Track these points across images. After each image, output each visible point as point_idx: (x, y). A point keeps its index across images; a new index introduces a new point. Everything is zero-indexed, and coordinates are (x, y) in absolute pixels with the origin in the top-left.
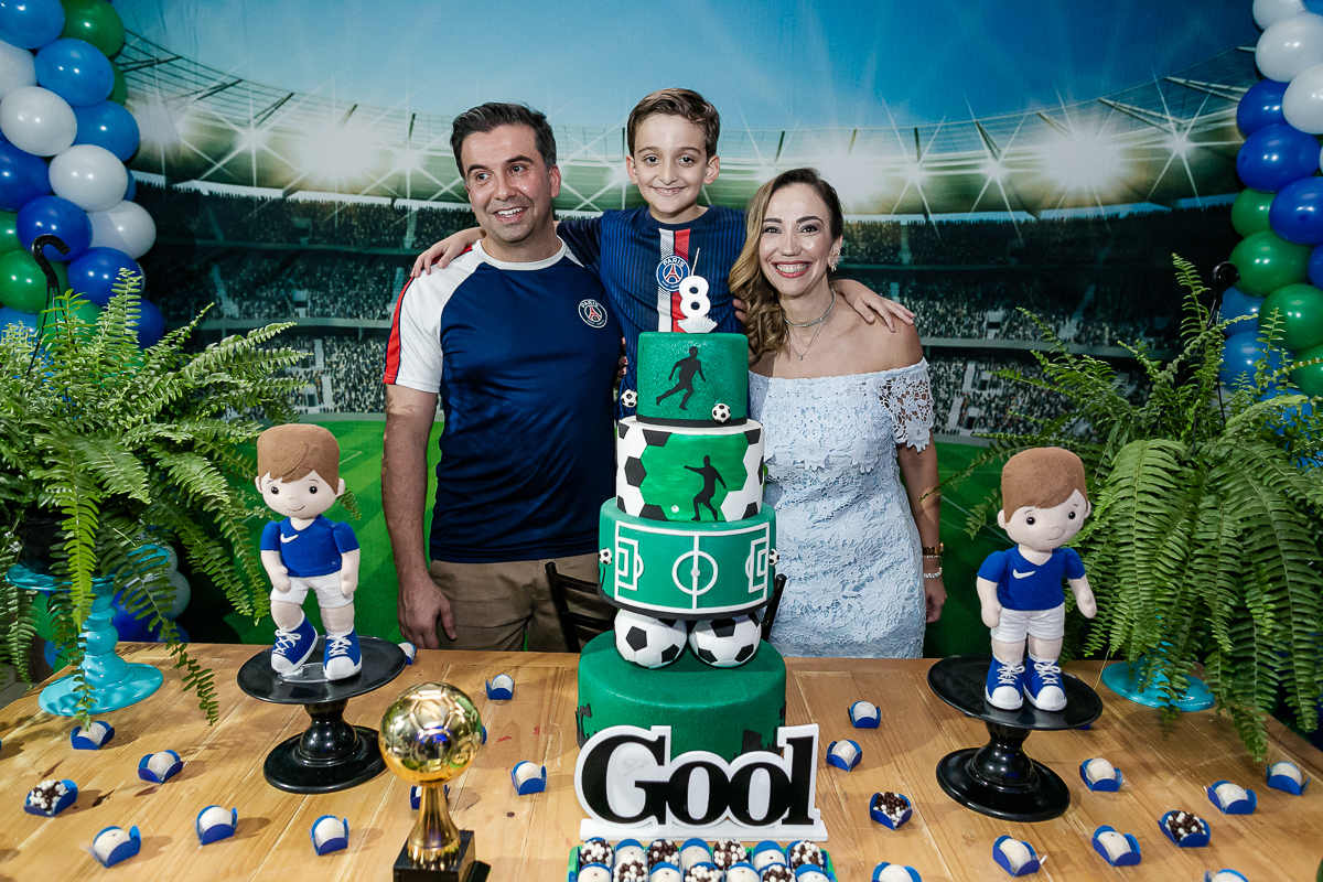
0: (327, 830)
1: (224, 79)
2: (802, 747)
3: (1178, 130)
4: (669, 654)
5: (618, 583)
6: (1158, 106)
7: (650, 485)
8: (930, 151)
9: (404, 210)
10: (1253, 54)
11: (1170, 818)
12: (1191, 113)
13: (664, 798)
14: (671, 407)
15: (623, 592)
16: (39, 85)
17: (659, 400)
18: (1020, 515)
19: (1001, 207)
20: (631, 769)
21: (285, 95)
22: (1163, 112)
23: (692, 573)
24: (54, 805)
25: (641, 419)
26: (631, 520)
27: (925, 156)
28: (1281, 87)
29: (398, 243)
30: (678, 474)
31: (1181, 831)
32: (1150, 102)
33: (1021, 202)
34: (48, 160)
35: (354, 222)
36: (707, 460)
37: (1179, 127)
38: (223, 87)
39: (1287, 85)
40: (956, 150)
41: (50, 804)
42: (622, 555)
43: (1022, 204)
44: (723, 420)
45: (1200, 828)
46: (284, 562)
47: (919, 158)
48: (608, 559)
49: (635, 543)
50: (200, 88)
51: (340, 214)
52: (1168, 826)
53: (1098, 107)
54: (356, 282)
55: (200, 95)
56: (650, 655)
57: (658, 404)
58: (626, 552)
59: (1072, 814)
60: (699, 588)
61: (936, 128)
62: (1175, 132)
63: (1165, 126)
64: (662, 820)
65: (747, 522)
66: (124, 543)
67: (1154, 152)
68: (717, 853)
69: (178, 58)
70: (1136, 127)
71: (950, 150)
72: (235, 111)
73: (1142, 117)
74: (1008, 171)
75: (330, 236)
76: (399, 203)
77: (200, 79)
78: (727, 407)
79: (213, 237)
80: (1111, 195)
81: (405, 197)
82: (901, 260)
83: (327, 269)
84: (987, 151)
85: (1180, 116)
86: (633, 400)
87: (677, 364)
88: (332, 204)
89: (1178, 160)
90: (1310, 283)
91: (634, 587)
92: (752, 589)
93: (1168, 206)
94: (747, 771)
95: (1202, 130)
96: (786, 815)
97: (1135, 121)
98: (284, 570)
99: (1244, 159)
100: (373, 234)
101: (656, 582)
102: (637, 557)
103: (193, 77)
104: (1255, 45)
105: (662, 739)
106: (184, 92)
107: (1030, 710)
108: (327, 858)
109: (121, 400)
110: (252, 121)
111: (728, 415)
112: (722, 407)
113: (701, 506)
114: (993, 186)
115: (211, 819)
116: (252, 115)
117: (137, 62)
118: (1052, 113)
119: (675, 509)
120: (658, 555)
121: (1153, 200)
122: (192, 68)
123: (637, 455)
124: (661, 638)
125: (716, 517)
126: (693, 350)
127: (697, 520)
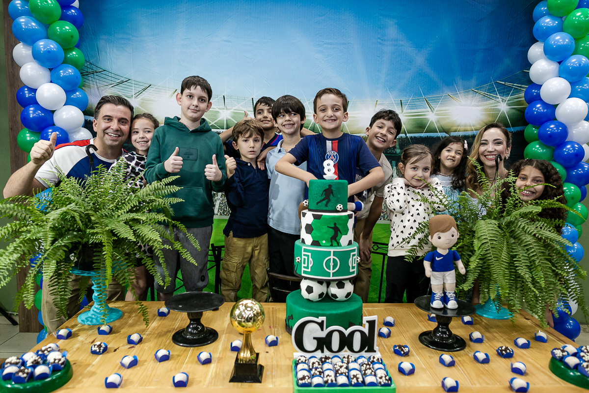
0: (204, 356)
1: (122, 79)
2: (372, 324)
3: (502, 101)
4: (321, 295)
5: (303, 269)
6: (494, 92)
7: (315, 233)
8: (407, 109)
10: (529, 72)
11: (500, 349)
12: (507, 95)
13: (323, 343)
14: (322, 206)
15: (305, 272)
16: (51, 82)
17: (317, 203)
18: (436, 236)
19: (435, 131)
20: (312, 332)
21: (148, 86)
22: (497, 94)
23: (331, 264)
24: (101, 351)
25: (310, 210)
26: (308, 246)
27: (404, 111)
28: (539, 87)
30: (325, 229)
31: (504, 352)
32: (491, 90)
33: (443, 129)
34: (53, 112)
36: (335, 224)
38: (122, 82)
39: (541, 86)
40: (417, 108)
41: (100, 350)
42: (305, 259)
43: (443, 130)
44: (340, 210)
45: (510, 351)
47: (402, 112)
48: (299, 261)
49: (310, 254)
50: (113, 82)
52: (499, 351)
53: (471, 92)
55: (112, 85)
56: (314, 296)
57: (317, 204)
58: (306, 258)
59: (466, 349)
60: (333, 270)
61: (409, 100)
62: (501, 102)
63: (497, 100)
64: (323, 352)
65: (349, 246)
66: (118, 258)
67: (494, 110)
68: (344, 359)
69: (104, 71)
70: (486, 100)
71: (414, 109)
72: (126, 92)
73: (489, 96)
74: (437, 117)
77: (113, 79)
78: (342, 206)
80: (478, 126)
82: (396, 152)
84: (429, 109)
85: (503, 96)
86: (307, 204)
87: (325, 191)
89: (503, 113)
90: (555, 161)
91: (309, 270)
92: (351, 270)
94: (352, 333)
95: (511, 102)
96: (366, 349)
97: (486, 98)
99: (527, 113)
101: (317, 267)
102: (310, 259)
103: (110, 78)
104: (529, 69)
105: (323, 322)
106: (106, 84)
107: (446, 309)
108: (205, 366)
109: (115, 205)
110: (134, 96)
111: (342, 208)
112: (340, 206)
113: (333, 241)
114: (432, 122)
115: (161, 353)
116: (133, 94)
117: (87, 72)
118: (453, 95)
119: (324, 242)
120: (318, 258)
122: (110, 75)
123: (310, 223)
124: (318, 289)
125: (339, 244)
126: (330, 186)
127: (332, 245)
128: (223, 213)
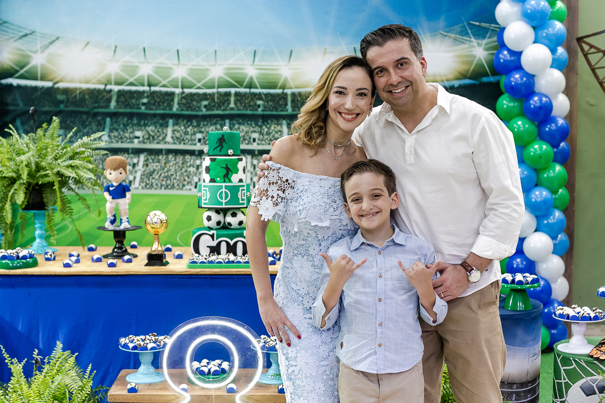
1: (26, 31)
4: (219, 223)
5: (203, 201)
6: (467, 34)
7: (212, 173)
9: (111, 91)
12: (484, 37)
13: (214, 250)
14: (217, 151)
15: (204, 204)
17: (214, 150)
20: (206, 242)
21: (55, 38)
22: (470, 37)
23: (223, 196)
25: (208, 155)
29: (108, 106)
30: (219, 169)
32: (464, 33)
35: (87, 97)
36: (227, 165)
37: (478, 44)
38: (26, 35)
44: (231, 154)
46: (110, 195)
48: (200, 195)
49: (207, 189)
50: (15, 36)
51: (80, 93)
53: (439, 36)
54: (86, 126)
55: (15, 39)
56: (213, 224)
58: (205, 192)
60: (225, 200)
62: (477, 47)
63: (472, 44)
65: (239, 182)
67: (468, 56)
69: (5, 22)
70: (459, 45)
72: (30, 46)
73: (460, 40)
75: (75, 104)
76: (109, 87)
77: (15, 32)
79: (17, 105)
80: (450, 76)
81: (111, 84)
83: (73, 119)
85: (478, 39)
86: (207, 151)
87: (219, 139)
88: (76, 89)
89: (480, 60)
91: (207, 201)
92: (241, 202)
93: (477, 80)
94: (236, 243)
95: (489, 46)
97: (458, 42)
98: (111, 197)
100: (96, 102)
101: (213, 199)
102: (208, 193)
103: (12, 31)
105: (213, 234)
106: (6, 37)
110: (39, 51)
111: (233, 153)
112: (231, 151)
113: (226, 178)
116: (39, 48)
119: (218, 179)
120: (214, 191)
121: (470, 78)
122: (12, 27)
123: (208, 165)
124: (215, 218)
125: (230, 181)
126: (223, 136)
127: (224, 182)
128: (146, 186)
